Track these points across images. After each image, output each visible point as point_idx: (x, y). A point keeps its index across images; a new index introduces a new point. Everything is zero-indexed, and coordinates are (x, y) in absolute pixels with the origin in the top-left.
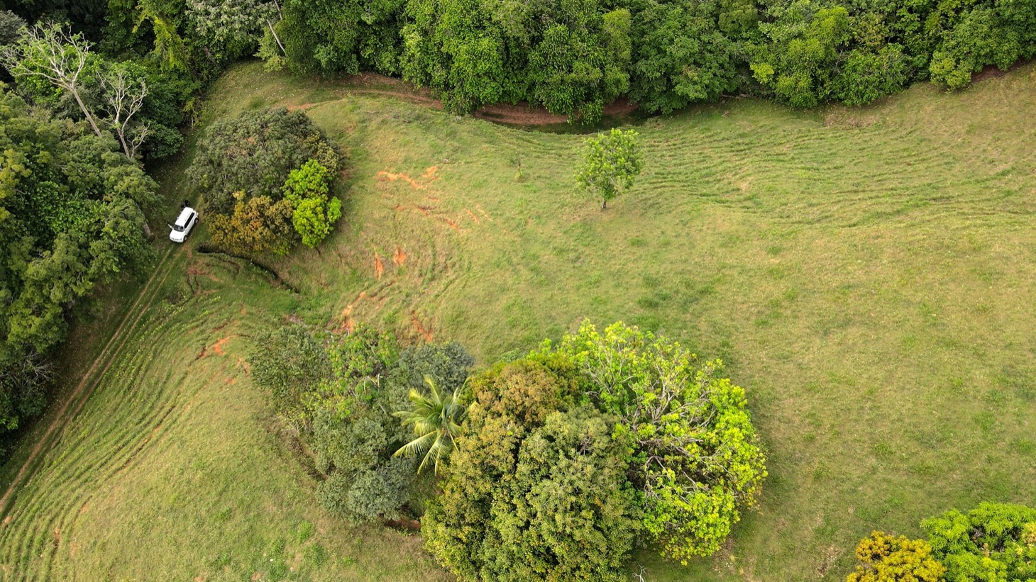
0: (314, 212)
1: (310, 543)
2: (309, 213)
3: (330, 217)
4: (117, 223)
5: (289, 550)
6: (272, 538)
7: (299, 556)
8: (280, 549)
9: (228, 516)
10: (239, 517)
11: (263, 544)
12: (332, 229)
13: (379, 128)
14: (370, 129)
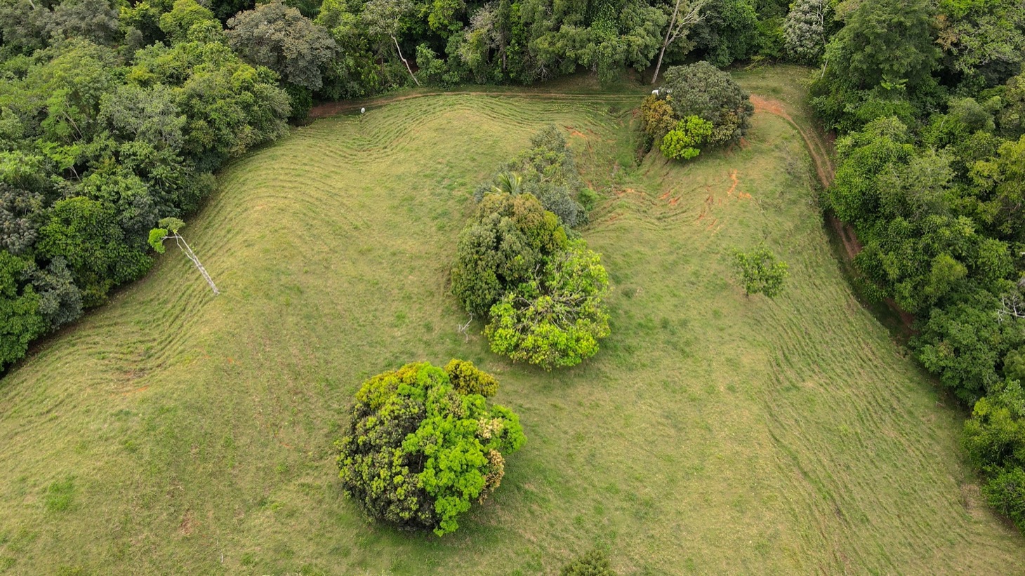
0: (678, 141)
1: (468, 195)
2: (675, 138)
3: (682, 152)
4: (608, 47)
5: (462, 188)
6: (467, 180)
7: (460, 193)
8: (462, 185)
9: (473, 160)
10: (473, 164)
11: (462, 178)
12: (678, 158)
13: (775, 158)
14: (773, 153)
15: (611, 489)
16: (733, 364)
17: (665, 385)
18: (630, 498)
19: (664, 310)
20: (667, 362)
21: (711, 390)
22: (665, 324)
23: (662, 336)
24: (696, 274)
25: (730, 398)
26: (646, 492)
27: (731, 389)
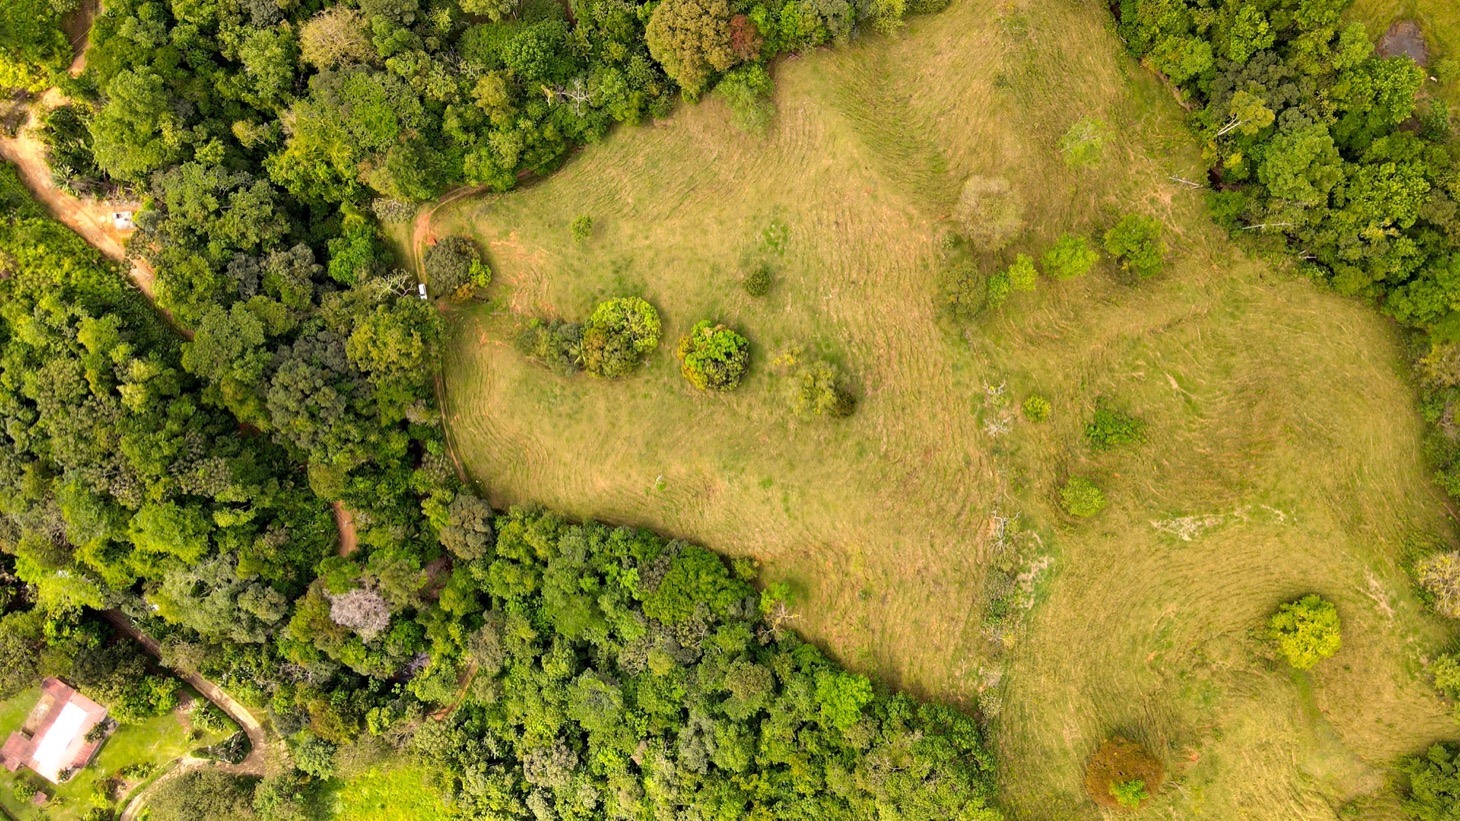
3: (489, 275)
12: (492, 277)
15: (710, 284)
16: (632, 238)
17: (651, 268)
18: (712, 276)
19: (608, 274)
20: (638, 269)
21: (649, 247)
22: (616, 272)
23: (623, 273)
24: (579, 259)
25: (652, 238)
26: (708, 270)
27: (647, 238)
